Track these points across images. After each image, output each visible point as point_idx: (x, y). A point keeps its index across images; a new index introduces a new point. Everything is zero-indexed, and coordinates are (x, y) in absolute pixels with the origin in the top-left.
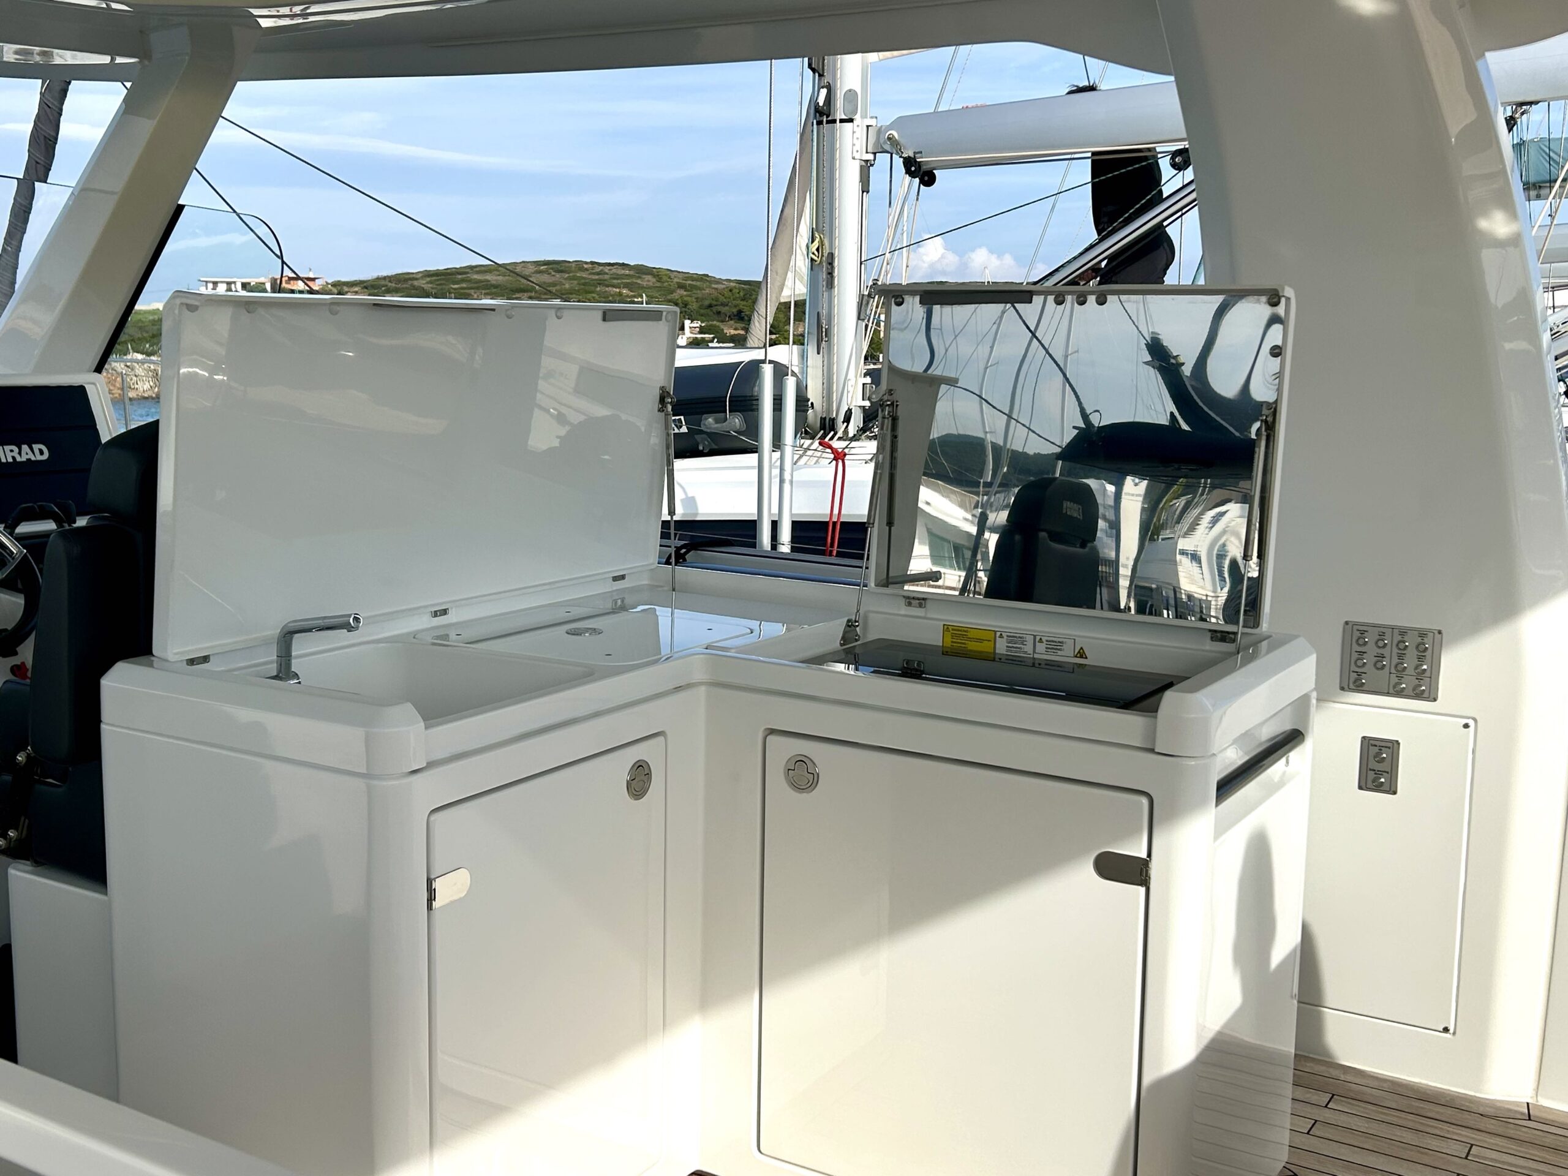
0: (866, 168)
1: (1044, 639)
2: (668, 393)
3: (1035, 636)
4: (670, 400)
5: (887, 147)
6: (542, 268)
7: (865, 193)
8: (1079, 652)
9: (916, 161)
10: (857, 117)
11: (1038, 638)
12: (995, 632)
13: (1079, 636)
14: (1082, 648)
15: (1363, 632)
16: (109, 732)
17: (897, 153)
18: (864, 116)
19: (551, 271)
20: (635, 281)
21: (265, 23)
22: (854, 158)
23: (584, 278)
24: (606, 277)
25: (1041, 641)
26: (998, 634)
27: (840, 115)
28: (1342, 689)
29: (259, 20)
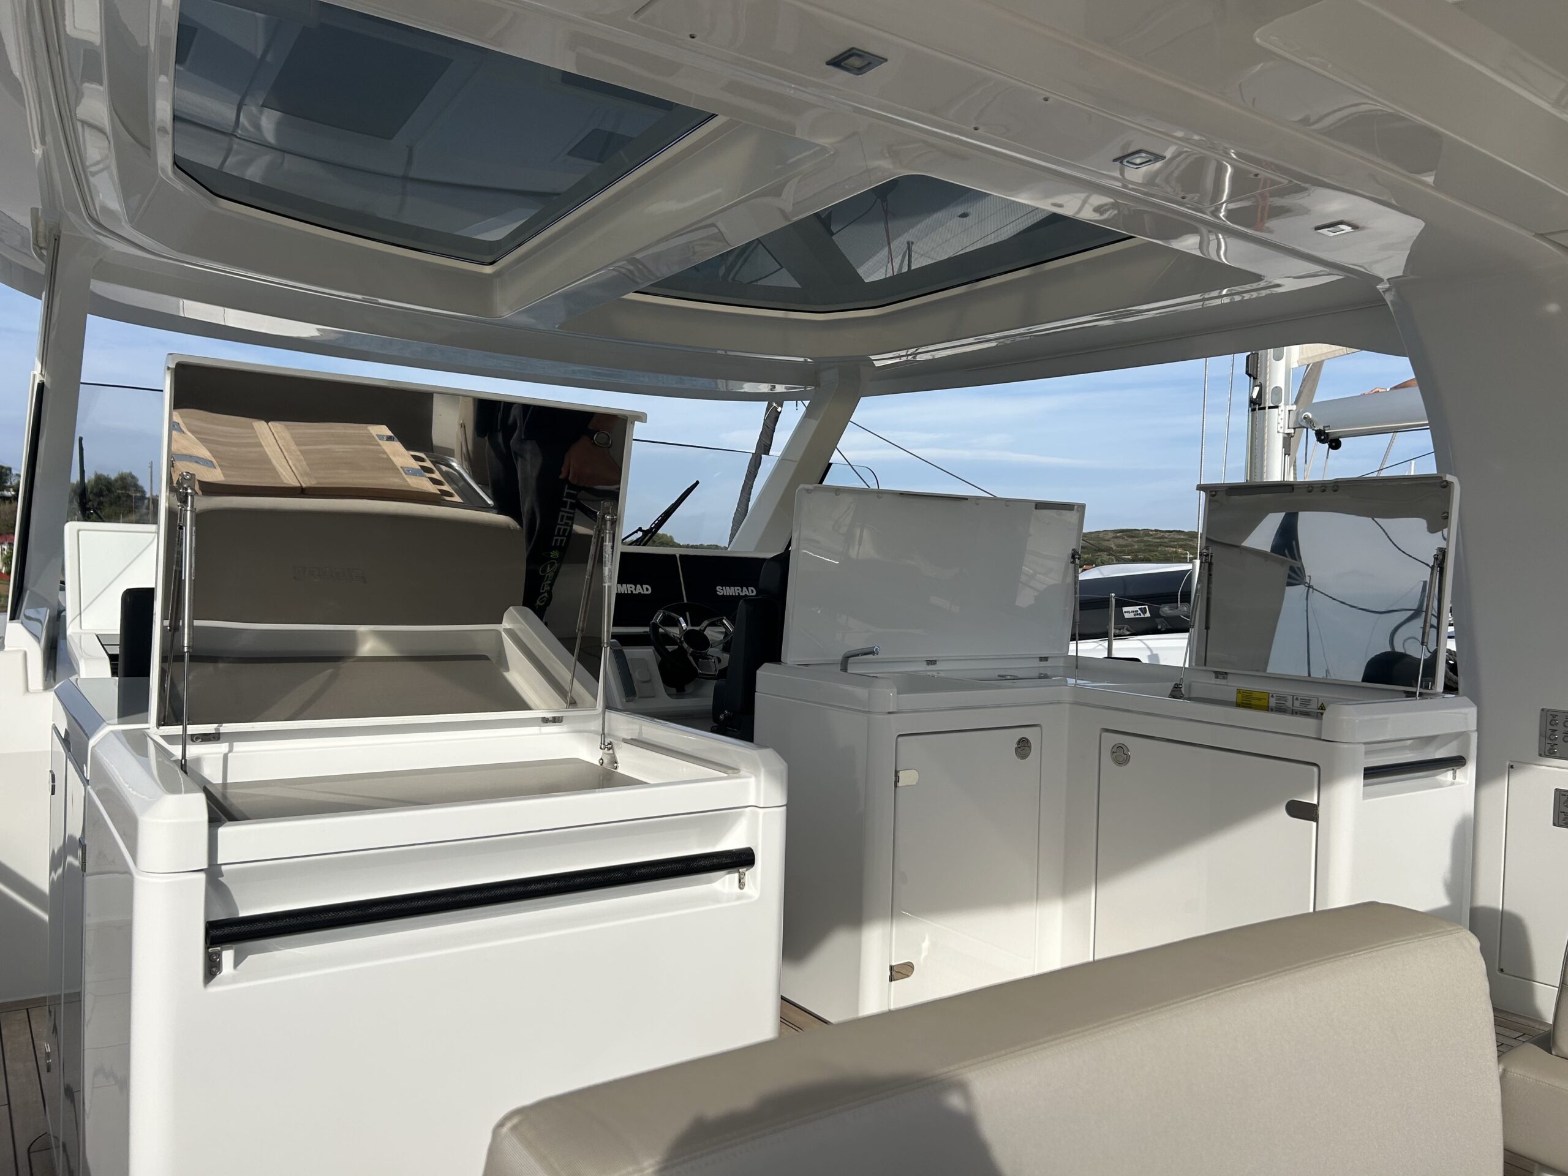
0: (1288, 439)
1: (1299, 698)
2: (1078, 553)
3: (1293, 696)
4: (1078, 557)
5: (1304, 424)
6: (1118, 534)
7: (1287, 456)
8: (1321, 706)
9: (1325, 433)
10: (1282, 405)
11: (1295, 697)
12: (1269, 693)
13: (1321, 697)
14: (1322, 704)
15: (1554, 716)
16: (758, 696)
17: (1311, 428)
18: (1286, 404)
19: (1125, 536)
20: (1188, 543)
21: (878, 364)
22: (1278, 432)
23: (1149, 541)
24: (1166, 540)
25: (1297, 699)
26: (1271, 695)
27: (1268, 403)
28: (1540, 755)
29: (874, 362)
